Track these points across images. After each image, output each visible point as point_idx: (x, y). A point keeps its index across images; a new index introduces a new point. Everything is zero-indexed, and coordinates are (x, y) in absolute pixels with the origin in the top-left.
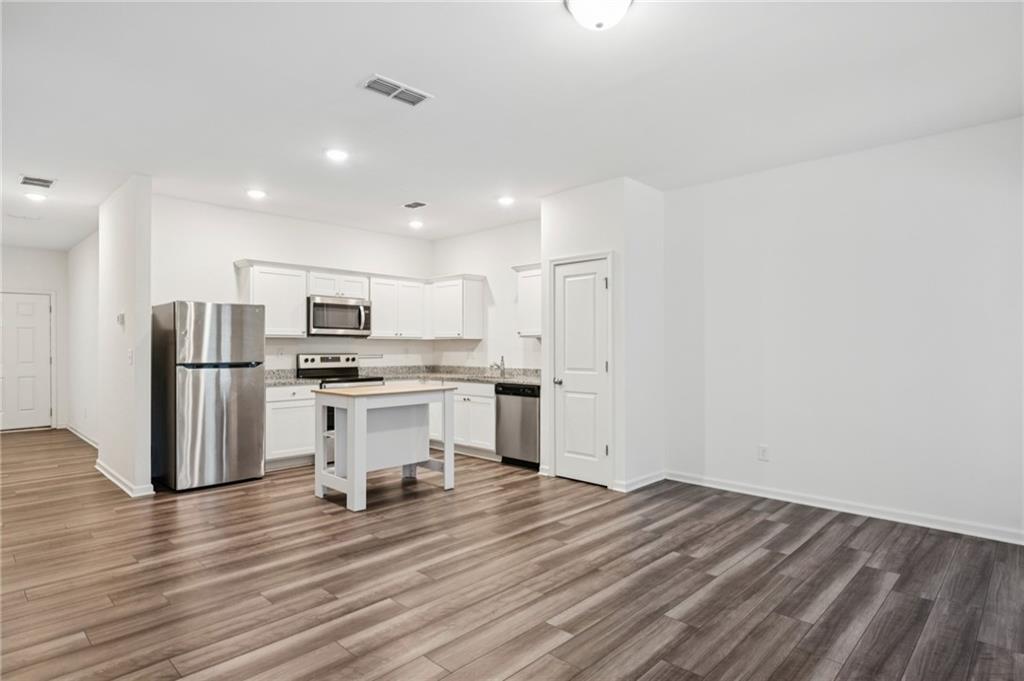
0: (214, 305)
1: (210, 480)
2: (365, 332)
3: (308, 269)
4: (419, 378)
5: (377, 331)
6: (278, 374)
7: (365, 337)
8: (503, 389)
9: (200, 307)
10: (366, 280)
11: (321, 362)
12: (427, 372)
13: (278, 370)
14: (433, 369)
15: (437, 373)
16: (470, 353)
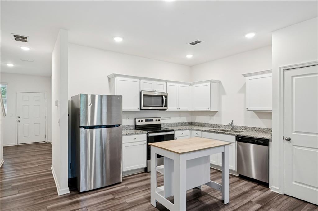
0: (99, 95)
1: (99, 185)
2: (165, 108)
3: (140, 78)
4: (189, 129)
5: (170, 107)
6: (127, 128)
7: (165, 110)
8: (240, 139)
9: (93, 96)
10: (165, 83)
11: (145, 121)
12: (189, 125)
13: (127, 126)
14: (191, 124)
15: (193, 125)
16: (211, 117)
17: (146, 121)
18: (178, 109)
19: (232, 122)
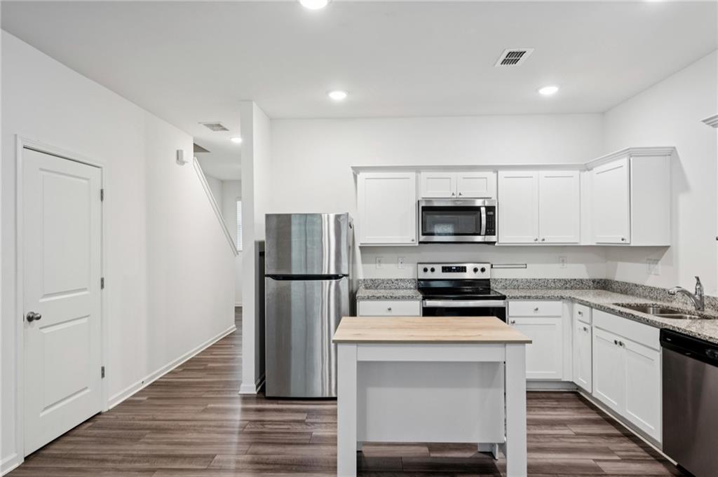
6: (397, 283)
7: (490, 243)
8: (669, 339)
10: (492, 175)
11: (443, 271)
12: (596, 288)
13: (397, 280)
14: (604, 285)
15: (608, 290)
16: (652, 266)
17: (445, 270)
18: (536, 240)
19: (698, 283)
